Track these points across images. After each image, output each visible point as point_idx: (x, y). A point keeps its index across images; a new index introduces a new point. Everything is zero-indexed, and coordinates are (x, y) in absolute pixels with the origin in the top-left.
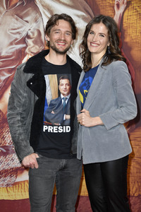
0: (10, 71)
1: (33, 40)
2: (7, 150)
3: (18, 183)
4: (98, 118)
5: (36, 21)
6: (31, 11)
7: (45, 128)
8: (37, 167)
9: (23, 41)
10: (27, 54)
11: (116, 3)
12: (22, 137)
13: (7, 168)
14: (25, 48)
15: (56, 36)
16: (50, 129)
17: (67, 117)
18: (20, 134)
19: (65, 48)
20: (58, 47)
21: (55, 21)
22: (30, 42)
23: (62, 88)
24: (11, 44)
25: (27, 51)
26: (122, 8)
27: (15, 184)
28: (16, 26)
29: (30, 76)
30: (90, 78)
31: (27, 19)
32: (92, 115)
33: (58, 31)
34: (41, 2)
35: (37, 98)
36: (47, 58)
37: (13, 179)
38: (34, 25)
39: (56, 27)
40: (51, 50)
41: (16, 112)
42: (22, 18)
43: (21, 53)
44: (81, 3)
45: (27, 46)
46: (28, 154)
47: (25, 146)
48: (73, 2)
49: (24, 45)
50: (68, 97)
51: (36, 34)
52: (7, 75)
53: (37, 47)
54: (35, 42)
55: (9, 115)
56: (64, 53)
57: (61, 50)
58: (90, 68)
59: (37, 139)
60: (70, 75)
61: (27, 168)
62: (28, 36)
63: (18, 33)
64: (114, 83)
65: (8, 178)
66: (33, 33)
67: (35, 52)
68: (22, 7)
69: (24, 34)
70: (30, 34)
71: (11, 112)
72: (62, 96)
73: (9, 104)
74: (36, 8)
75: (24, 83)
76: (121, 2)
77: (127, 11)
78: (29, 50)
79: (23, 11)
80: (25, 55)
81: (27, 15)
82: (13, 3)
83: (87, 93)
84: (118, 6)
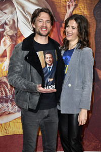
1: (9, 26)
5: (12, 13)
6: (8, 6)
9: (2, 26)
10: (4, 36)
11: (67, 5)
14: (4, 31)
22: (7, 27)
23: (48, 60)
25: (5, 33)
26: (72, 8)
31: (6, 11)
33: (41, 21)
38: (10, 16)
42: (2, 10)
44: (44, 3)
45: (5, 30)
48: (38, 2)
49: (3, 30)
50: (51, 66)
51: (11, 22)
53: (12, 31)
54: (11, 28)
62: (6, 24)
66: (9, 22)
67: (11, 34)
68: (2, 3)
69: (3, 22)
70: (7, 22)
74: (12, 4)
76: (71, 4)
77: (75, 10)
78: (6, 33)
79: (3, 5)
80: (3, 36)
81: (5, 8)
84: (69, 6)
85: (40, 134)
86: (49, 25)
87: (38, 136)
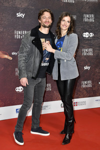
30: (62, 42)
60: (50, 39)
75: (30, 41)
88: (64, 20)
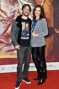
0: (10, 21)
2: (10, 44)
3: (13, 53)
4: (37, 34)
5: (18, 6)
7: (21, 38)
8: (19, 49)
9: (14, 12)
12: (15, 40)
13: (10, 49)
14: (15, 14)
15: (25, 11)
16: (23, 38)
17: (28, 35)
18: (14, 40)
19: (27, 14)
20: (25, 14)
21: (25, 6)
22: (16, 13)
23: (27, 26)
24: (10, 13)
25: (15, 15)
27: (12, 54)
28: (12, 8)
29: (17, 22)
30: (35, 23)
31: (15, 6)
32: (36, 33)
34: (19, 1)
35: (19, 29)
36: (22, 17)
37: (12, 52)
38: (17, 7)
39: (25, 8)
40: (23, 15)
41: (13, 33)
42: (13, 5)
43: (13, 16)
44: (31, 1)
46: (17, 45)
47: (16, 43)
51: (18, 10)
52: (10, 23)
54: (17, 13)
55: (11, 34)
56: (27, 16)
57: (26, 15)
58: (35, 20)
59: (19, 41)
60: (29, 23)
61: (16, 49)
62: (15, 11)
63: (12, 10)
64: (42, 25)
65: (10, 52)
66: (17, 10)
67: (18, 15)
68: (14, 2)
69: (14, 10)
70: (16, 10)
71: (12, 33)
72: (27, 29)
73: (11, 31)
75: (16, 25)
76: (42, 1)
81: (15, 4)
82: (11, 1)
83: (34, 27)
84: (42, 2)
85: (31, 56)
86: (29, 12)
87: (30, 57)
88: (36, 10)
